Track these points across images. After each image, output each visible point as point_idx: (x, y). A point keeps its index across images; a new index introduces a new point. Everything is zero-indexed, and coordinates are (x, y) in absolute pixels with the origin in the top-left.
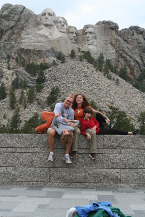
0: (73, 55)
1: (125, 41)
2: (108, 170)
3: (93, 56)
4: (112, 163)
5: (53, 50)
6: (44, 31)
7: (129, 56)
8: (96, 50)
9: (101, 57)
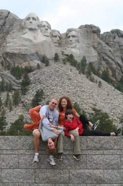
1: (107, 44)
2: (91, 170)
3: (76, 59)
4: (95, 163)
5: (37, 53)
6: (29, 35)
7: (111, 58)
8: (79, 53)
9: (84, 60)
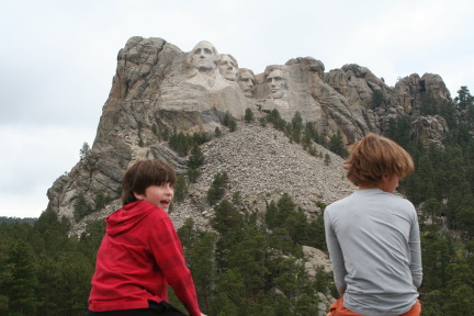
0: (248, 117)
1: (337, 89)
3: (282, 117)
5: (214, 109)
6: (199, 79)
7: (344, 114)
8: (288, 107)
9: (298, 119)
